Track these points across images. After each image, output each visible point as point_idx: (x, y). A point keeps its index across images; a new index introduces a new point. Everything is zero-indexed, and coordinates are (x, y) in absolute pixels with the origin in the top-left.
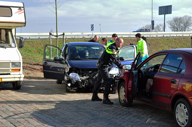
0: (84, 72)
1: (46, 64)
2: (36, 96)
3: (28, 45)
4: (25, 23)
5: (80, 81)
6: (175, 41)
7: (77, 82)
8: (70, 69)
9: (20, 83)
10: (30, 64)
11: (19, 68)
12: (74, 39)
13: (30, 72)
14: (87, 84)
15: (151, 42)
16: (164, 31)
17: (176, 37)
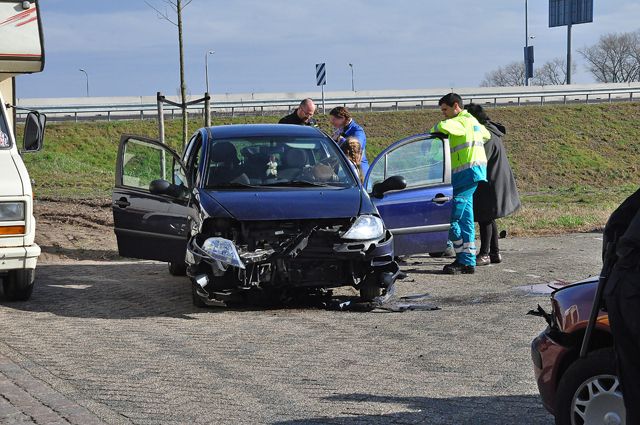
0: (256, 234)
1: (125, 206)
2: (82, 323)
3: (103, 138)
4: (42, 58)
5: (242, 266)
6: (605, 114)
7: (232, 270)
8: (206, 222)
9: (29, 276)
10: (92, 205)
11: (22, 223)
12: (258, 114)
13: (82, 232)
14: (268, 278)
15: (521, 121)
16: (568, 83)
17: (608, 100)
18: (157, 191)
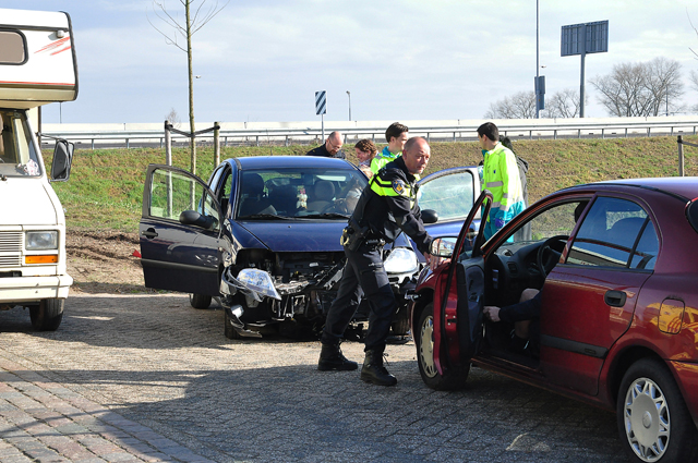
0: (289, 266)
1: (153, 237)
2: (117, 352)
3: (87, 168)
4: (76, 88)
5: (279, 297)
6: (621, 149)
7: (267, 300)
8: (240, 254)
9: (59, 306)
10: (95, 238)
11: (55, 252)
12: (253, 144)
13: (93, 265)
14: (301, 310)
15: (532, 156)
16: (582, 116)
17: (625, 135)
18: (188, 222)
